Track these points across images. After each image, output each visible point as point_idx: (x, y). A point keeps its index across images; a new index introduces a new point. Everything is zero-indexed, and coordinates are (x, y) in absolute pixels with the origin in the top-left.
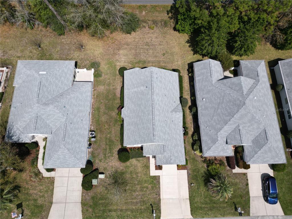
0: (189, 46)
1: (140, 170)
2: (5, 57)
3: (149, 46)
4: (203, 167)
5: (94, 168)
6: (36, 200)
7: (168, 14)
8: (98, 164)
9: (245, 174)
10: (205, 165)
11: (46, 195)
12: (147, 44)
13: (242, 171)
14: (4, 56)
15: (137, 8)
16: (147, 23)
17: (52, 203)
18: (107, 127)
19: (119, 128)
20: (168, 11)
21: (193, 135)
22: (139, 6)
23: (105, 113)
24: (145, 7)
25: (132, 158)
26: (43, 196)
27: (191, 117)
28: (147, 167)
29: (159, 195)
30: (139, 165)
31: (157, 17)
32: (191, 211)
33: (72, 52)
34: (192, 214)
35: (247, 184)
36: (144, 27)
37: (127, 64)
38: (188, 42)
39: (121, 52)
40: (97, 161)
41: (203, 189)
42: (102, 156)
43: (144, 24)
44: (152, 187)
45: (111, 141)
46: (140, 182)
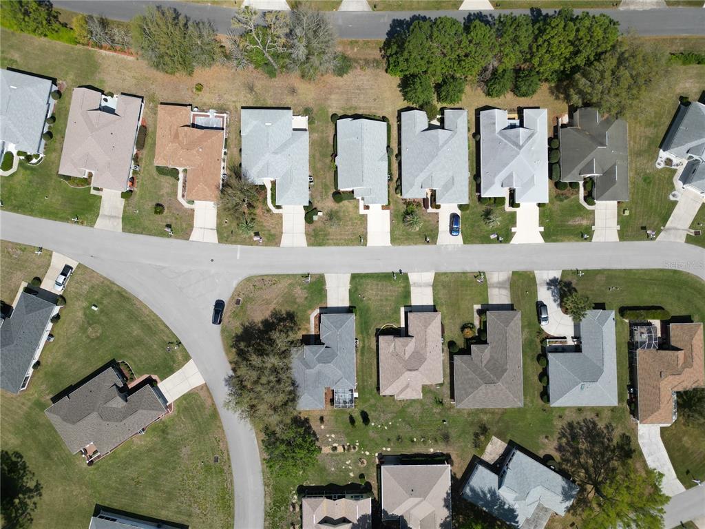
0: (400, 91)
1: (351, 209)
2: (222, 102)
3: (360, 90)
4: (403, 208)
5: (314, 207)
6: (270, 230)
7: (381, 51)
8: (316, 204)
9: (437, 214)
10: (405, 206)
11: (277, 227)
12: (359, 88)
13: (435, 210)
14: (220, 100)
15: (349, 44)
16: (359, 63)
17: (282, 233)
18: (322, 173)
19: (332, 174)
20: (380, 48)
21: (397, 181)
22: (351, 42)
23: (320, 160)
24: (357, 42)
25: (345, 200)
26: (275, 228)
27: (397, 165)
28: (357, 207)
29: (366, 229)
30: (350, 205)
31: (369, 54)
32: (391, 240)
33: (285, 97)
34: (391, 243)
35: (438, 222)
36: (356, 68)
37: (338, 110)
38: (399, 86)
39: (333, 97)
40: (316, 202)
41: (401, 225)
42: (319, 198)
43: (356, 65)
44: (361, 223)
45: (326, 185)
46: (351, 219)
